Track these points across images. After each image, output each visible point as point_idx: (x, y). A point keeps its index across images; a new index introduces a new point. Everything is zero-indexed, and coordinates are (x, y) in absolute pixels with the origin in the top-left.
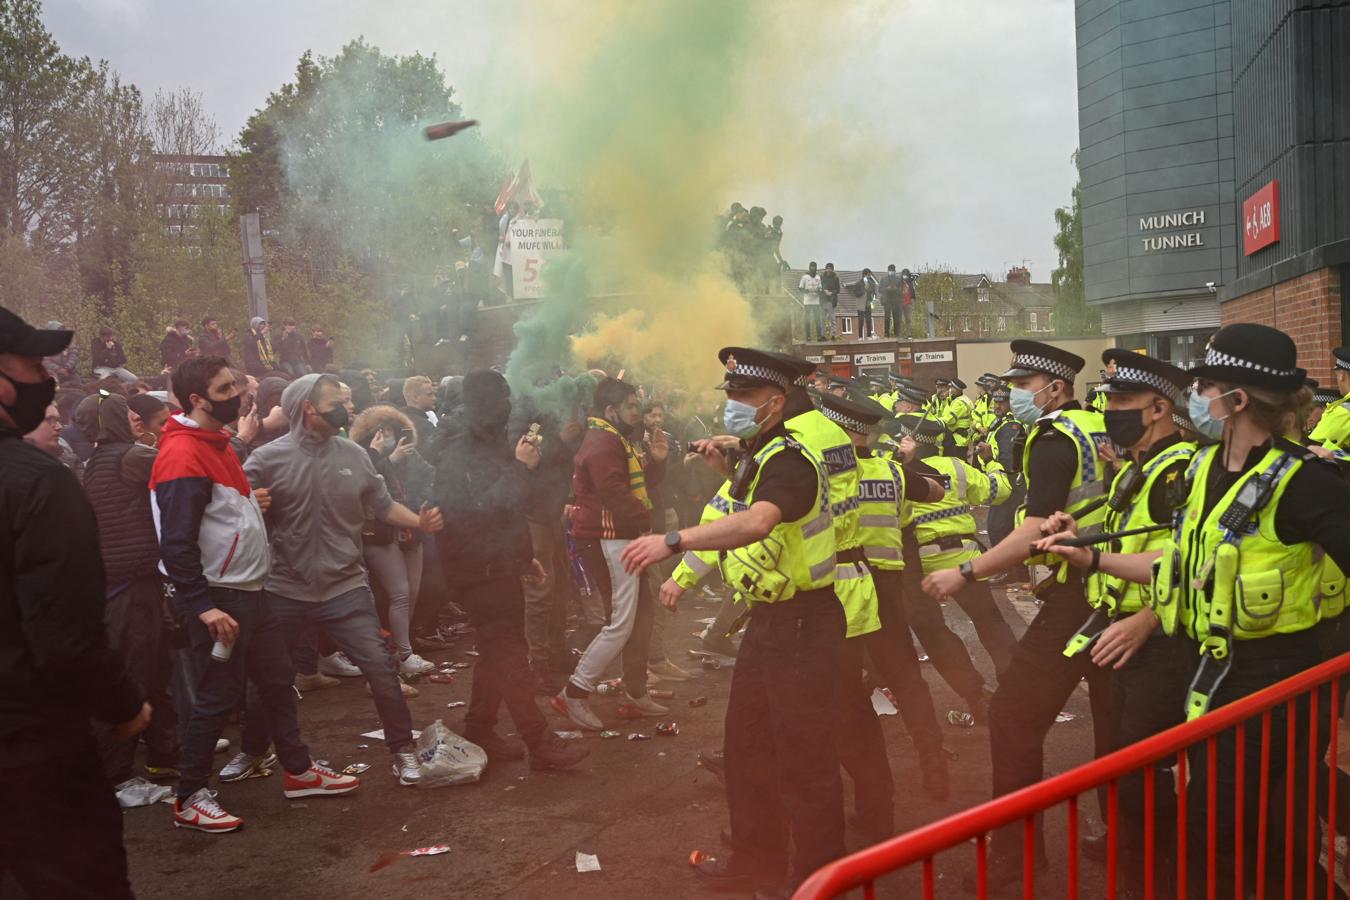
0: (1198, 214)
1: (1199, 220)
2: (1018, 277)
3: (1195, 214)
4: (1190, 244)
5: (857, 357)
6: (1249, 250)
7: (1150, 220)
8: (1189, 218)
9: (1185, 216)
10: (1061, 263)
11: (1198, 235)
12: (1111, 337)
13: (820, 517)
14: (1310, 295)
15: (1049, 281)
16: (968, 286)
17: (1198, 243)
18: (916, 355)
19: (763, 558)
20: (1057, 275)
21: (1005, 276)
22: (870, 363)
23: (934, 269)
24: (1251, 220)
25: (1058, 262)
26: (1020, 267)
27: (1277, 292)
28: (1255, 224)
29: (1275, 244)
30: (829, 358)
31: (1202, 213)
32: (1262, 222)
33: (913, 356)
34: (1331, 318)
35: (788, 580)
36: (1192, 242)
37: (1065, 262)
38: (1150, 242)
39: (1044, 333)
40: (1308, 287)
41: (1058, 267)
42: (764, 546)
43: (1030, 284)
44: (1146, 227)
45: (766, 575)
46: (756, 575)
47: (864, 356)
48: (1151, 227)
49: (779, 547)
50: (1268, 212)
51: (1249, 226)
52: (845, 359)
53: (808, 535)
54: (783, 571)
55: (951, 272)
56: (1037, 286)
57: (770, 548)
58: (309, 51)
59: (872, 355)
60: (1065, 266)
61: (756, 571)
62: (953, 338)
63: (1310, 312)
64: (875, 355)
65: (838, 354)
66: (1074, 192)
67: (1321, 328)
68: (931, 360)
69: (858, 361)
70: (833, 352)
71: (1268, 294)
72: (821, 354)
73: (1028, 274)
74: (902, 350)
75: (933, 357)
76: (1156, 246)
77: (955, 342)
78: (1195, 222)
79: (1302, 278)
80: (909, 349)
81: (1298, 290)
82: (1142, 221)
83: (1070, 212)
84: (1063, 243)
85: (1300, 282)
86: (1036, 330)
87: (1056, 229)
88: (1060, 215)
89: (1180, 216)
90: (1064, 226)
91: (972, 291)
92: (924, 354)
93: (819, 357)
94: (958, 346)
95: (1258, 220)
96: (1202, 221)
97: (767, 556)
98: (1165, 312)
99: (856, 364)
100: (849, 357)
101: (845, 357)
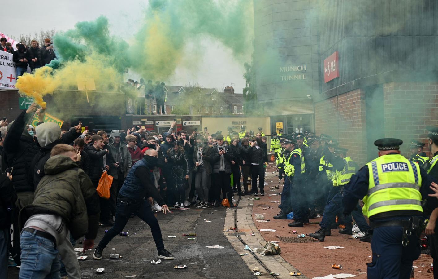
0: (303, 67)
1: (303, 69)
2: (229, 90)
3: (302, 66)
4: (300, 79)
5: (157, 122)
6: (326, 80)
7: (284, 68)
8: (300, 68)
9: (298, 67)
10: (247, 85)
11: (303, 75)
12: (268, 117)
14: (353, 100)
15: (242, 92)
16: (207, 93)
17: (303, 78)
18: (184, 122)
20: (245, 90)
21: (223, 90)
22: (163, 125)
23: (193, 85)
24: (327, 68)
25: (245, 85)
26: (230, 86)
27: (338, 99)
28: (329, 69)
29: (337, 78)
30: (144, 122)
31: (305, 66)
32: (332, 69)
33: (182, 122)
34: (362, 110)
36: (301, 78)
37: (248, 85)
38: (284, 77)
39: (240, 114)
40: (352, 96)
41: (245, 87)
43: (234, 94)
44: (282, 71)
47: (160, 122)
48: (284, 71)
50: (334, 64)
51: (326, 70)
52: (151, 123)
55: (200, 87)
56: (236, 94)
59: (164, 122)
60: (248, 86)
62: (200, 115)
63: (353, 107)
65: (148, 121)
66: (252, 55)
67: (358, 114)
69: (157, 124)
70: (146, 120)
72: (140, 120)
73: (233, 90)
74: (178, 119)
76: (286, 79)
77: (201, 117)
78: (302, 70)
79: (350, 93)
80: (181, 119)
81: (347, 98)
82: (281, 68)
83: (250, 64)
84: (247, 77)
85: (349, 95)
86: (236, 113)
88: (246, 65)
89: (296, 67)
90: (248, 70)
91: (209, 95)
93: (139, 122)
94: (202, 118)
95: (330, 68)
96: (305, 70)
98: (291, 107)
99: (156, 125)
100: (153, 122)
101: (151, 122)
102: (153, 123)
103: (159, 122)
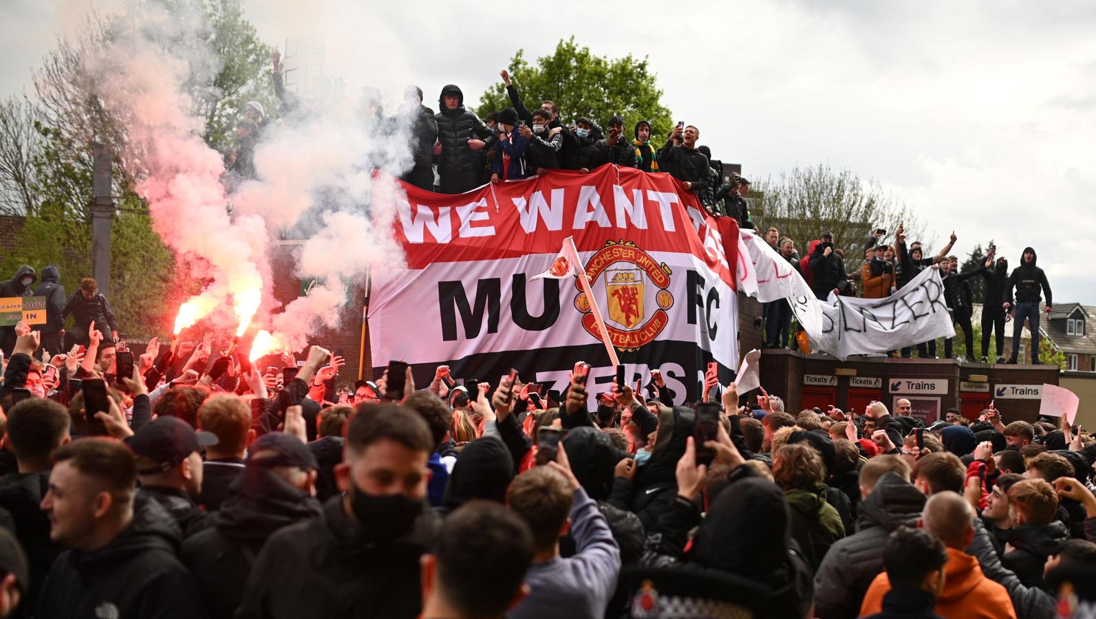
5: (892, 381)
18: (998, 387)
30: (846, 379)
33: (992, 388)
58: (521, 51)
64: (919, 381)
68: (1018, 396)
70: (853, 372)
75: (1022, 392)
80: (984, 378)
92: (1009, 387)
93: (829, 378)
99: (891, 392)
100: (880, 380)
101: (873, 380)
102: (880, 385)
103: (902, 380)
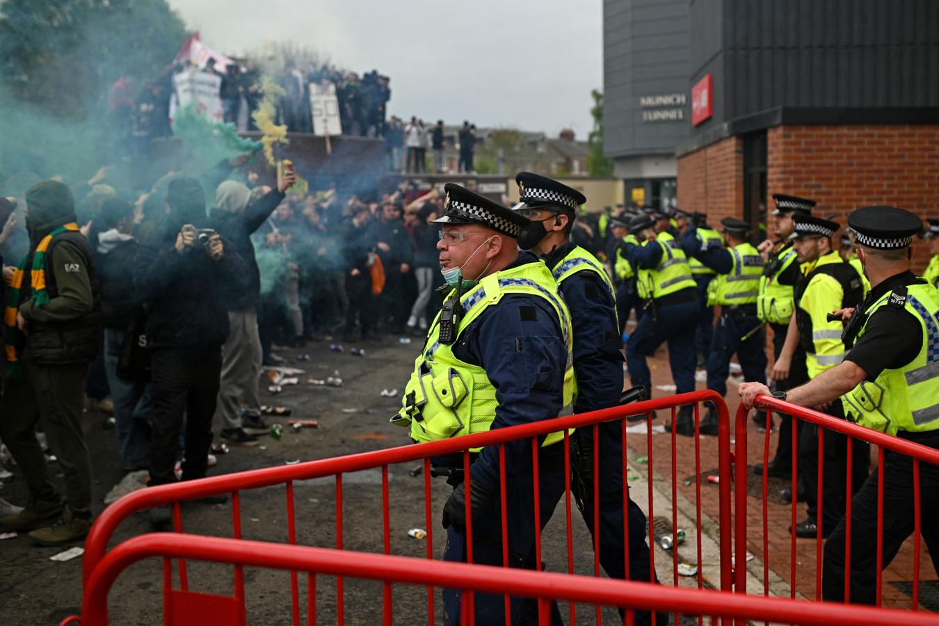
0: (681, 97)
1: (681, 100)
2: (567, 135)
3: (679, 97)
6: (696, 121)
7: (649, 99)
8: (675, 99)
9: (672, 98)
10: (595, 127)
11: (681, 111)
12: (621, 180)
13: (928, 366)
14: (726, 154)
15: (587, 139)
16: (531, 140)
17: (680, 117)
19: (863, 399)
20: (592, 135)
21: (558, 135)
24: (696, 101)
25: (593, 127)
26: (568, 129)
27: (707, 152)
28: (699, 104)
29: (708, 119)
32: (703, 102)
34: (737, 170)
35: (888, 422)
36: (676, 116)
37: (598, 126)
38: (648, 115)
39: (582, 175)
40: (724, 149)
41: (593, 130)
42: (864, 389)
43: (575, 142)
45: (866, 415)
46: (858, 413)
49: (880, 391)
50: (705, 96)
51: (695, 105)
53: (911, 383)
54: (885, 413)
55: (519, 130)
56: (579, 143)
57: (869, 391)
60: (597, 129)
61: (858, 410)
63: (725, 166)
67: (731, 177)
68: (490, 190)
71: (702, 153)
73: (573, 135)
75: (492, 188)
76: (653, 117)
78: (679, 102)
79: (721, 143)
82: (643, 100)
83: (601, 91)
84: (597, 114)
85: (720, 145)
86: (577, 172)
87: (592, 103)
88: (596, 95)
89: (669, 97)
90: (597, 101)
91: (534, 144)
92: (485, 185)
95: (700, 101)
97: (866, 399)
98: (657, 164)
